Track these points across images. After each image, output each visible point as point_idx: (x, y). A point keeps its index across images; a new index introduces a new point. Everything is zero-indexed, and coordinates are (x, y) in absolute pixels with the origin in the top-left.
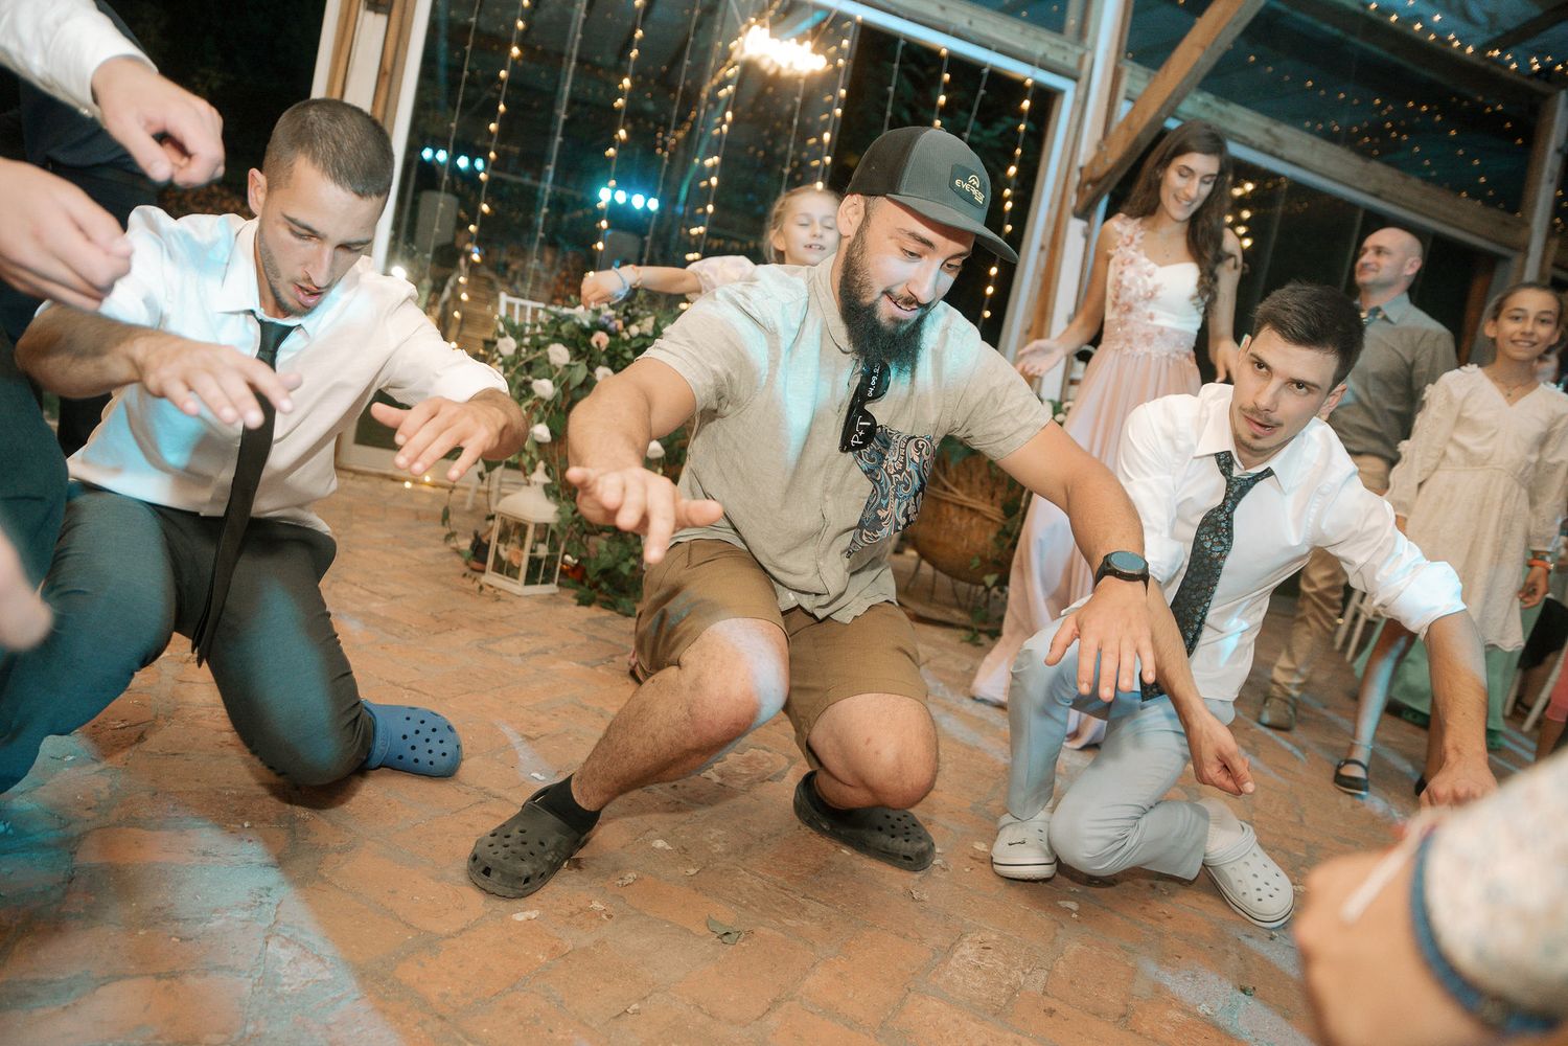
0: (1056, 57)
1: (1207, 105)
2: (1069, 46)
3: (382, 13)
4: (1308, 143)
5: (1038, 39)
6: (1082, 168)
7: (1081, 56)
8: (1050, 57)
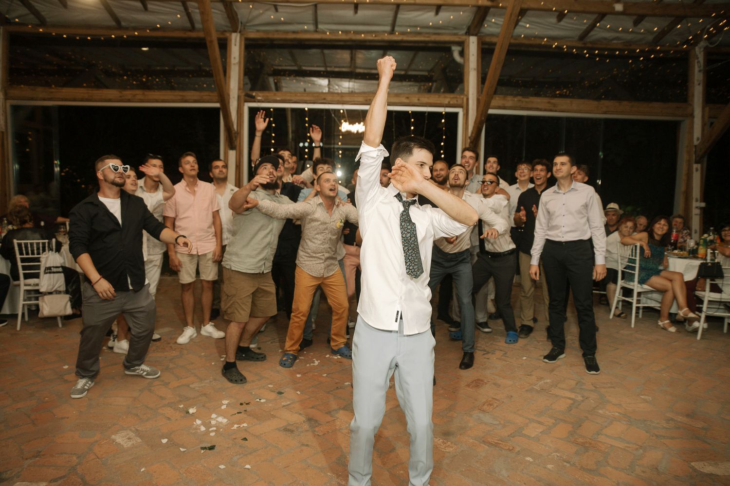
0: (453, 101)
1: (520, 101)
2: (458, 96)
3: (234, 150)
4: (569, 102)
5: (445, 97)
6: (470, 138)
7: (463, 99)
8: (451, 102)
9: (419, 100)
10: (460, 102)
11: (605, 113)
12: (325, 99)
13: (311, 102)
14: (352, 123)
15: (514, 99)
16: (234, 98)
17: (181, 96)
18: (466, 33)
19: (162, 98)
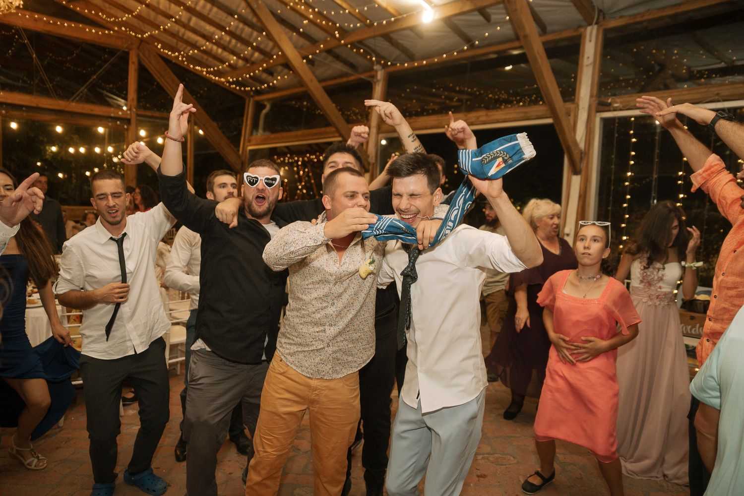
3: (578, 175)
16: (583, 108)
17: (523, 112)
19: (504, 117)
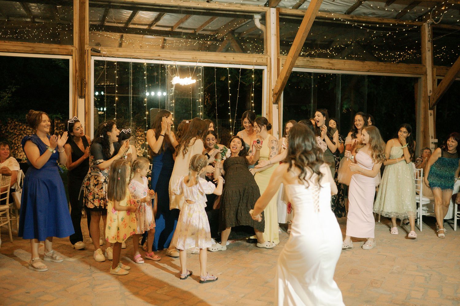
0: (260, 61)
1: (308, 61)
2: (263, 57)
3: (83, 98)
5: (253, 57)
6: (273, 90)
7: (267, 58)
8: (258, 61)
9: (234, 59)
10: (264, 61)
11: (368, 71)
12: (159, 56)
13: (149, 58)
14: (182, 76)
15: (303, 59)
18: (265, 5)
